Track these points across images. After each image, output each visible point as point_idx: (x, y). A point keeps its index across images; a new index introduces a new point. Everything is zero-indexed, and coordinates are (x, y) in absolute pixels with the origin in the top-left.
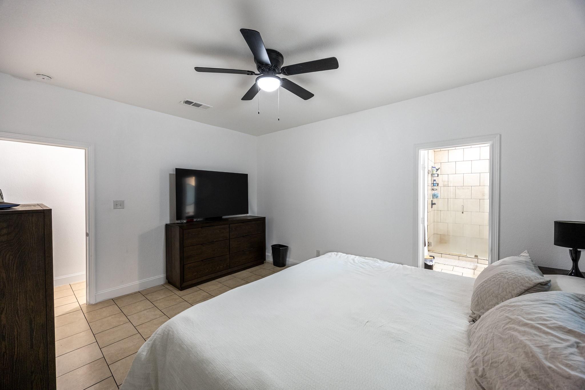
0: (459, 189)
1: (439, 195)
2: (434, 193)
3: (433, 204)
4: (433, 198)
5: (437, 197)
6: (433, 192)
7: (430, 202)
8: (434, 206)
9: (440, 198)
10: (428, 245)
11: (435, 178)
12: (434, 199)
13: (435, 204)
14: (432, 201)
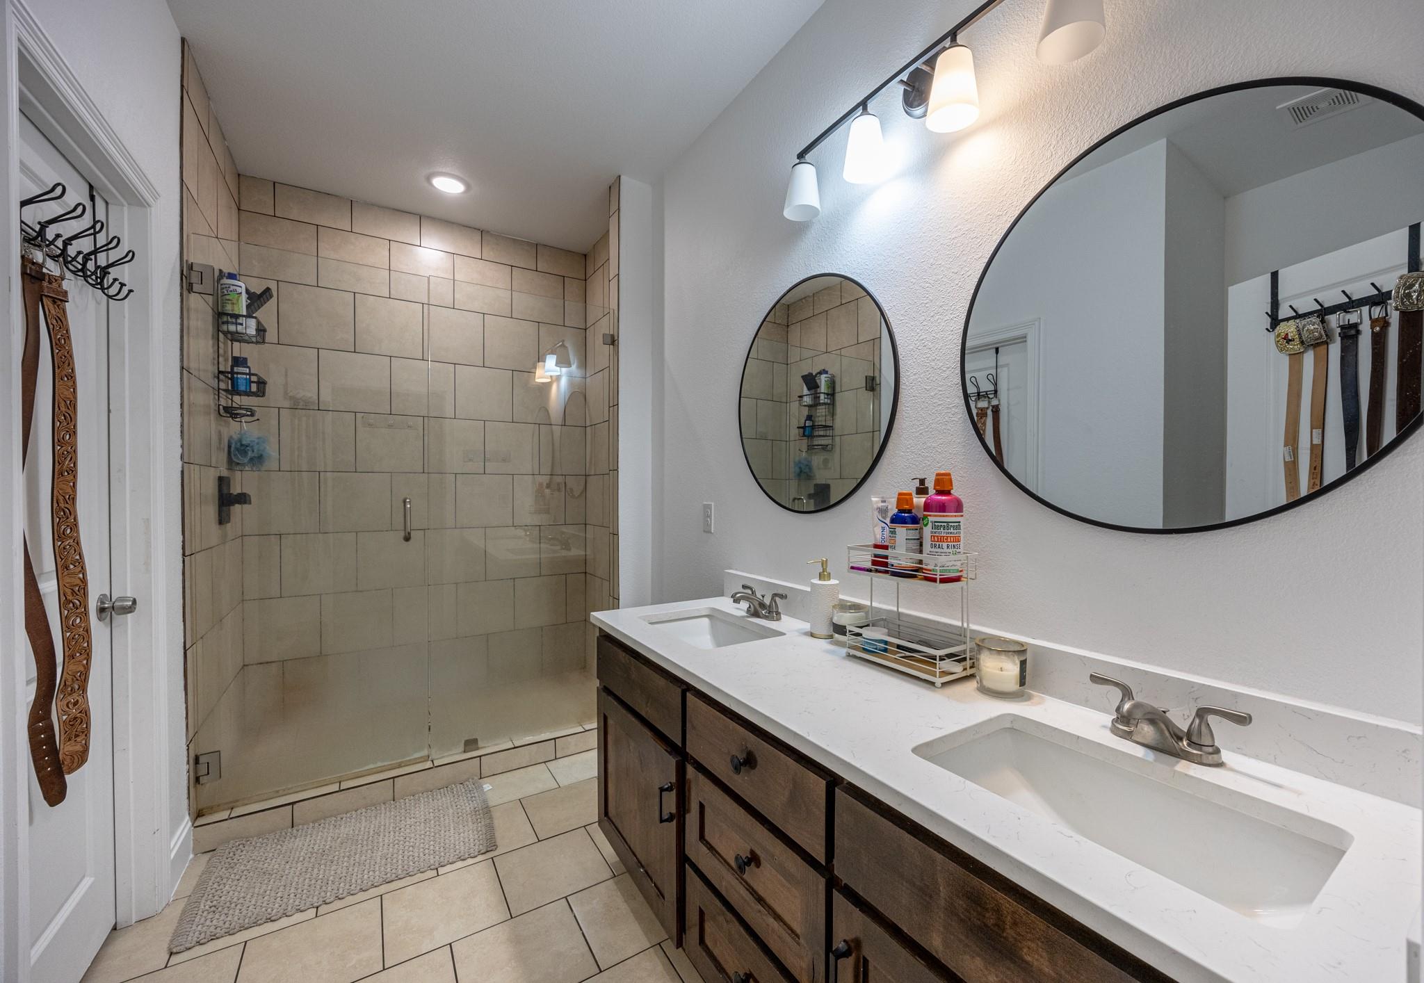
0: (370, 425)
1: (271, 450)
2: (236, 437)
3: (227, 500)
4: (231, 464)
5: (258, 460)
6: (234, 428)
7: (211, 489)
8: (237, 508)
9: (275, 466)
10: (197, 780)
11: (238, 349)
12: (238, 474)
13: (243, 499)
14: (222, 481)
